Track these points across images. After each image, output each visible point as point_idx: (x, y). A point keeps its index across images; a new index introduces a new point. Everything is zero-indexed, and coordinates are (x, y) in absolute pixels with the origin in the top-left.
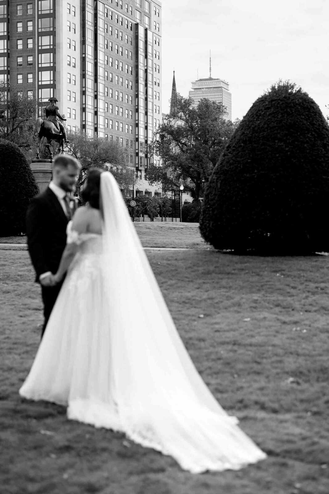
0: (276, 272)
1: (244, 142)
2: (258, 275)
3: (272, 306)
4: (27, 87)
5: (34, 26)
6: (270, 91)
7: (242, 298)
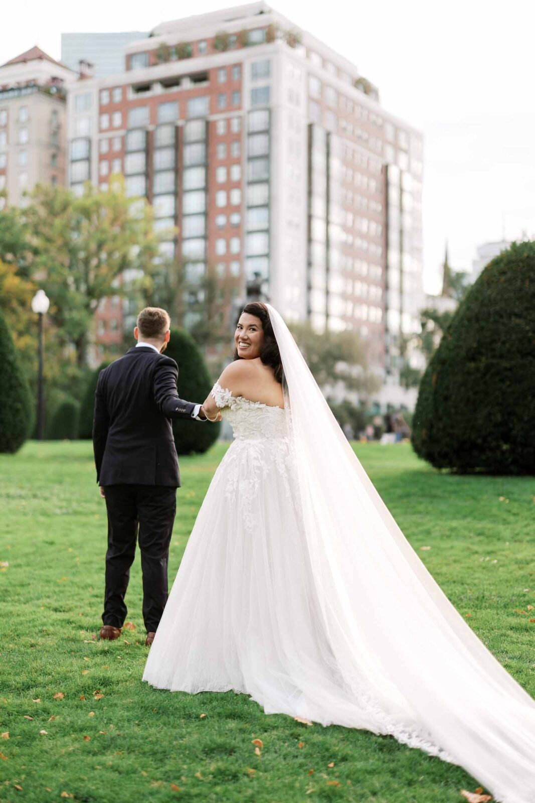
0: (499, 495)
1: (469, 320)
2: (474, 498)
3: (472, 535)
4: (229, 258)
5: (242, 172)
6: (509, 248)
7: (437, 525)
